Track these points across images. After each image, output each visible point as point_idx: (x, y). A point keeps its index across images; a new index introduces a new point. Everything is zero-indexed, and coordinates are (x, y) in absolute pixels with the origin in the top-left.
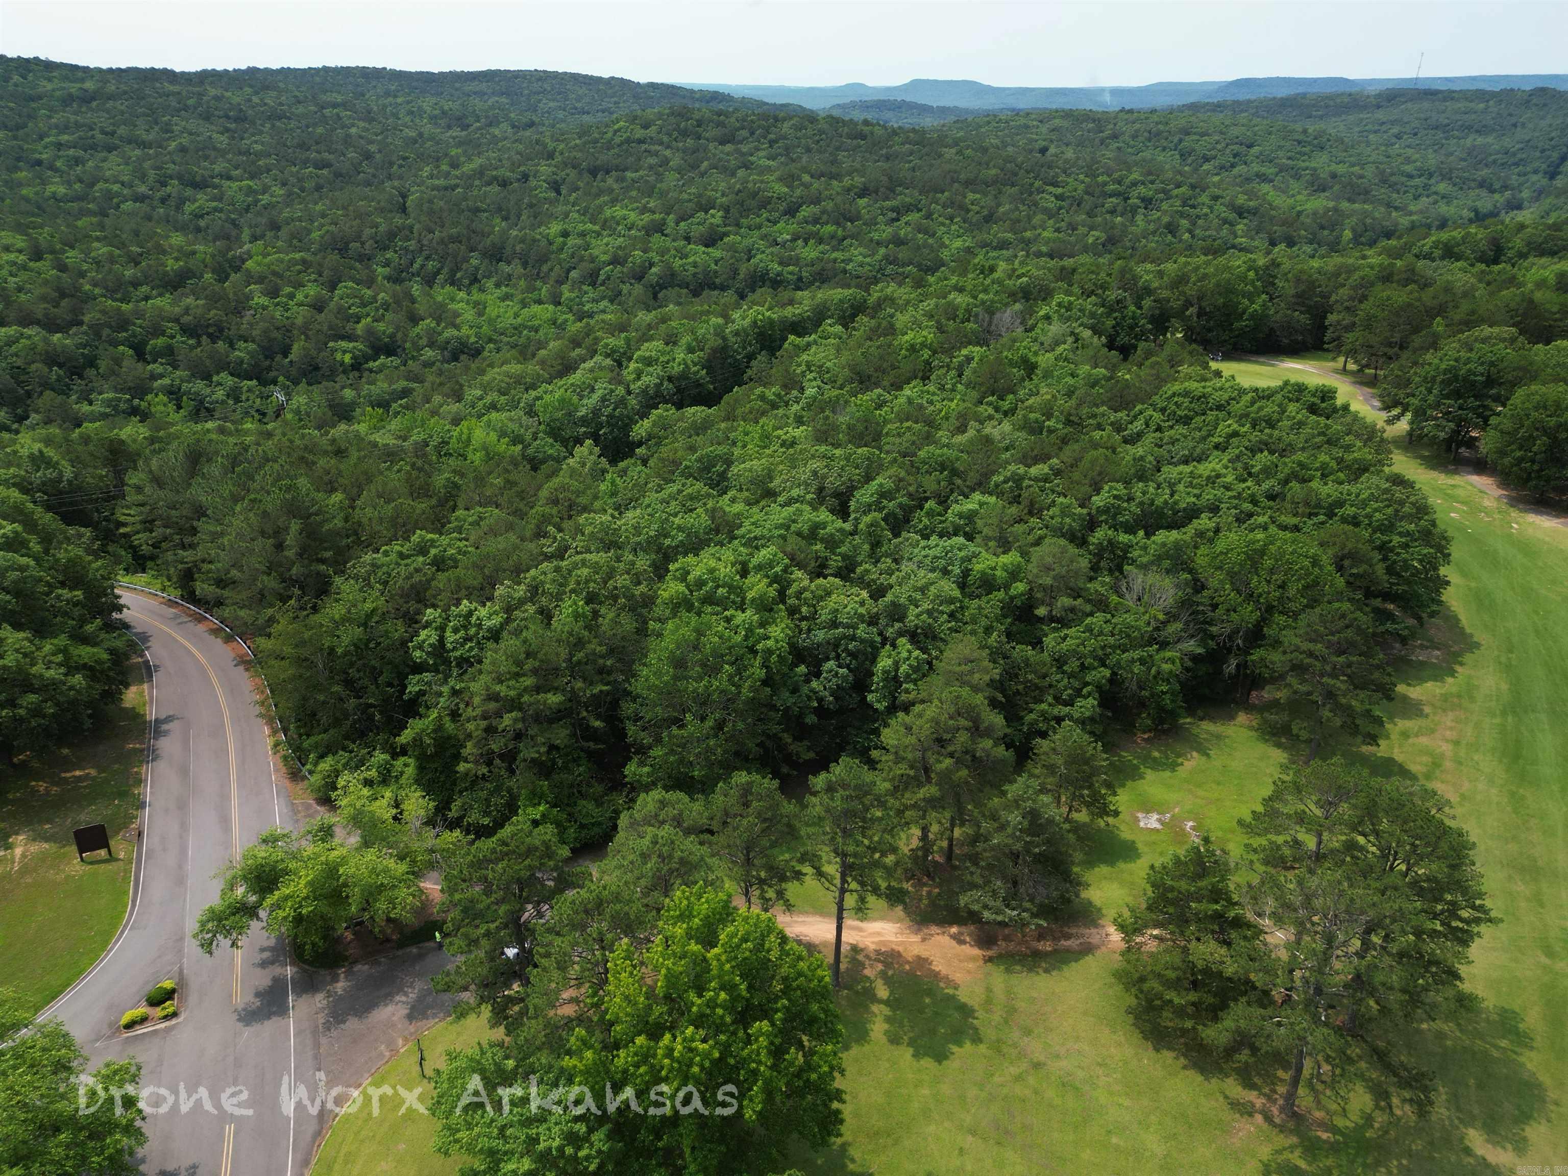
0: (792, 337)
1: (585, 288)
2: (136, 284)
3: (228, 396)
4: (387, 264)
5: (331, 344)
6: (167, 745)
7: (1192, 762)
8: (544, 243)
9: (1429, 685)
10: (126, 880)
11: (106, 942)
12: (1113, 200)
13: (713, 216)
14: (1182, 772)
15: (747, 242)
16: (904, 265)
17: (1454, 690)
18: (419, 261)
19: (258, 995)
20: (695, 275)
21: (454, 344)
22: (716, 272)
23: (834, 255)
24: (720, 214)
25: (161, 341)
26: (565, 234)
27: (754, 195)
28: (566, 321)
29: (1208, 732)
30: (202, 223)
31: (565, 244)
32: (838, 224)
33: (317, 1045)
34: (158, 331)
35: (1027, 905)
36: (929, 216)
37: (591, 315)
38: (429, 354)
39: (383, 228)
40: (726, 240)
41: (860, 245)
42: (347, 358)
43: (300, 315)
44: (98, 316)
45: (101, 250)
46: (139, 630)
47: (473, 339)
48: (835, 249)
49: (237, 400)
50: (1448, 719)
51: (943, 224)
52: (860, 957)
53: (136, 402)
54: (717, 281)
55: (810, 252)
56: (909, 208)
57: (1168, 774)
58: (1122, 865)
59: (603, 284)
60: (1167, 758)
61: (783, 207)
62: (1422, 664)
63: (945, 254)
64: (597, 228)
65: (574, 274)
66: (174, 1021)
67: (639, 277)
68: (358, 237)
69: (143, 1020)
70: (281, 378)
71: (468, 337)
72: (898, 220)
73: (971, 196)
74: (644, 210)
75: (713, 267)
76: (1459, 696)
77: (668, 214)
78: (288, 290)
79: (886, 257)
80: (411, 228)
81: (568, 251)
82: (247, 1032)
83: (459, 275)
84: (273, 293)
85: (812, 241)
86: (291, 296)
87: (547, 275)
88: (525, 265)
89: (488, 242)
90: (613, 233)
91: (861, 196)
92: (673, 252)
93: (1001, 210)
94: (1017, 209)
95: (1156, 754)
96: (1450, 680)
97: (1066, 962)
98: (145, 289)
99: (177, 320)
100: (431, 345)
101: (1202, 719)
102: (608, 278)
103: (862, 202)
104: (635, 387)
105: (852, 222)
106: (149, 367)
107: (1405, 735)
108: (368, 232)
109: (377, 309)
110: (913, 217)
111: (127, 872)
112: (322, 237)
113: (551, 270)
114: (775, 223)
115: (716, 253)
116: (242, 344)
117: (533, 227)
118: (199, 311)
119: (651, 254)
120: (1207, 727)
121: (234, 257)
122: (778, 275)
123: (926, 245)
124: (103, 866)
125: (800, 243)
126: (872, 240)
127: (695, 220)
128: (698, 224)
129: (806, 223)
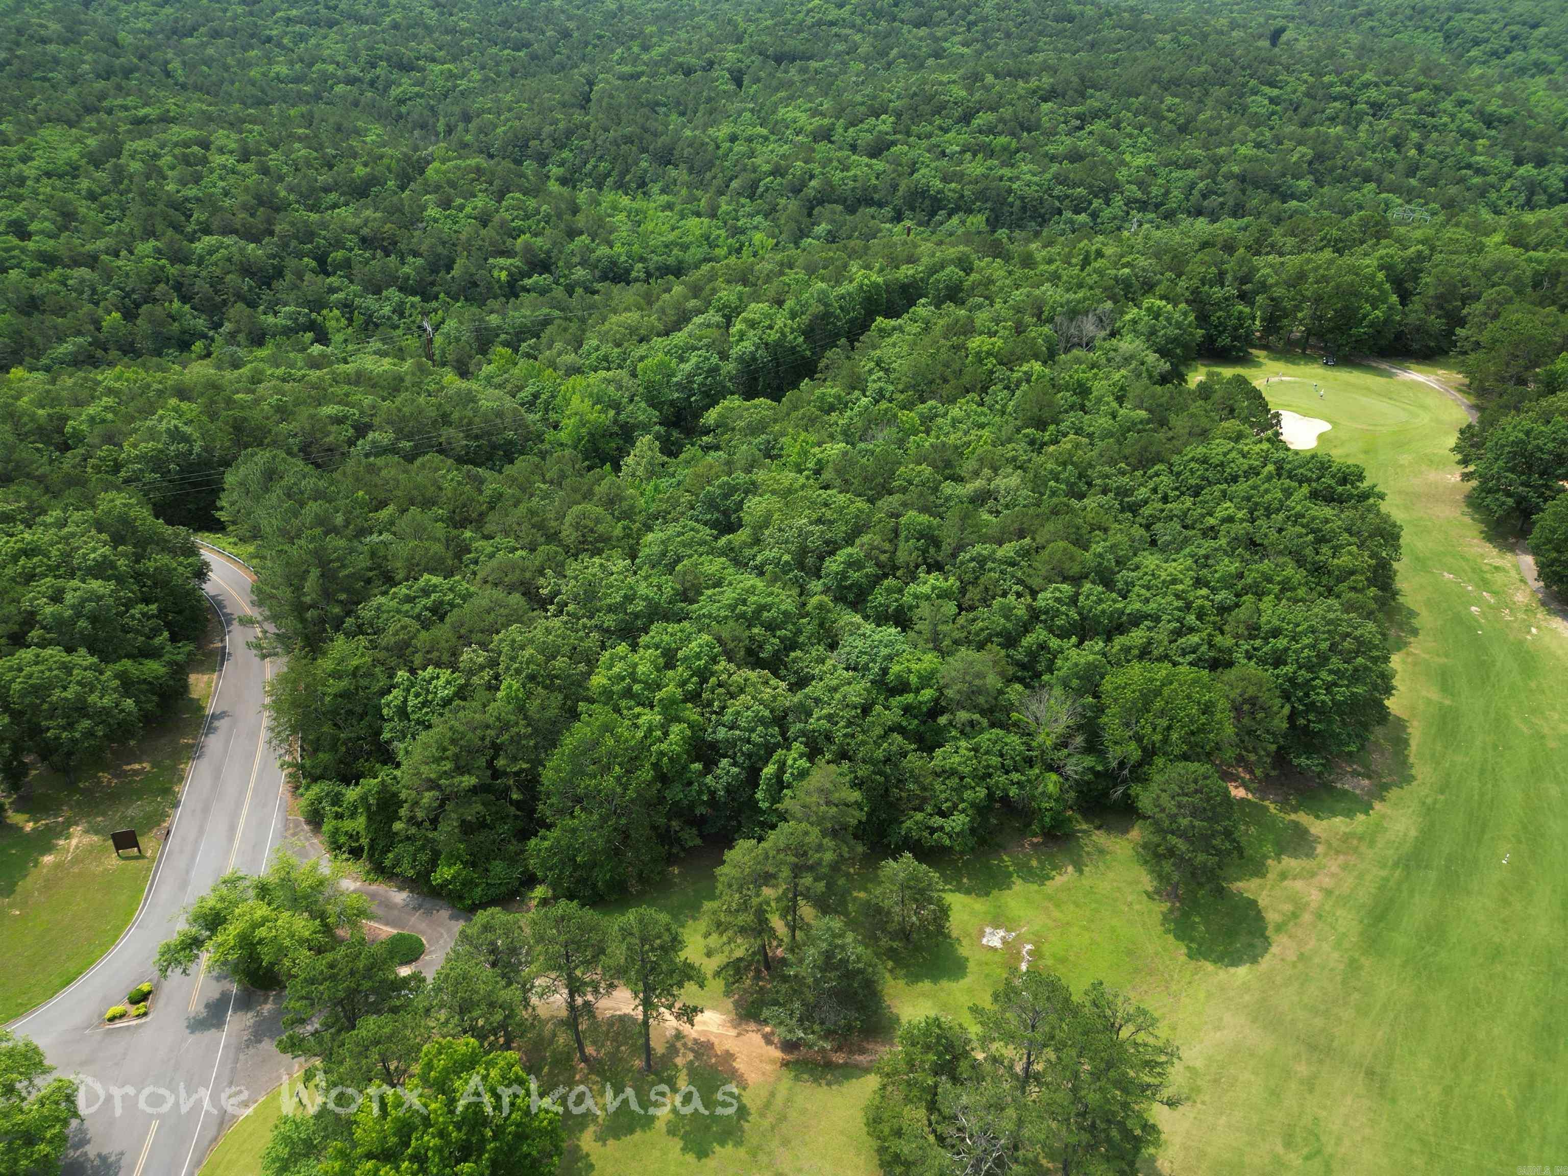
0: (879, 319)
1: (743, 200)
2: (327, 190)
3: (394, 312)
4: (562, 164)
5: (491, 260)
6: (213, 743)
7: (1065, 877)
8: (711, 147)
9: (1338, 820)
10: (146, 878)
11: (117, 937)
12: (1337, 104)
13: (884, 122)
14: (1050, 886)
15: (913, 154)
16: (1075, 185)
17: (1360, 830)
18: (592, 161)
19: (207, 1006)
20: (853, 189)
21: (605, 263)
22: (875, 187)
23: (1001, 172)
24: (892, 119)
25: (339, 255)
26: (733, 138)
27: (930, 99)
28: (719, 236)
29: (1095, 845)
30: (403, 109)
31: (731, 150)
32: (1013, 134)
33: (236, 1060)
34: (338, 244)
35: (816, 1027)
36: (1117, 126)
37: (743, 232)
38: (580, 273)
39: (562, 125)
40: (893, 149)
41: (1032, 161)
42: (504, 275)
43: (467, 228)
44: (287, 227)
45: (301, 151)
46: (228, 611)
47: (623, 258)
48: (1003, 164)
49: (402, 315)
50: (1333, 866)
51: (1130, 136)
52: (679, 1045)
53: (314, 315)
54: (876, 197)
55: (975, 168)
56: (1096, 115)
57: (1035, 887)
58: (945, 984)
59: (761, 196)
60: (1043, 869)
61: (958, 112)
62: (1345, 792)
63: (1122, 175)
64: (764, 132)
65: (734, 184)
66: (143, 1020)
67: (797, 190)
68: (537, 136)
69: (122, 1016)
70: (442, 295)
71: (619, 255)
72: (1081, 128)
73: (1169, 100)
74: (815, 113)
75: (874, 181)
76: (1361, 838)
77: (838, 118)
78: (459, 201)
79: (1056, 177)
80: (587, 126)
81: (732, 157)
82: (191, 1039)
83: (628, 178)
84: (446, 204)
85: (980, 156)
86: (461, 208)
87: (709, 184)
88: (691, 170)
89: (660, 141)
90: (782, 140)
91: (1045, 100)
92: (835, 163)
93: (1202, 117)
94: (1220, 116)
95: (1034, 863)
96: (1361, 817)
97: (847, 1077)
98: (333, 196)
99: (355, 232)
100: (583, 263)
101: (1099, 828)
102: (767, 190)
103: (1046, 107)
104: (735, 352)
105: (1029, 131)
106: (328, 280)
107: (1283, 876)
108: (547, 129)
109: (539, 222)
110: (1099, 126)
111: (148, 870)
112: (505, 133)
113: (714, 177)
114: (946, 131)
115: (879, 165)
116: (410, 259)
117: (705, 126)
118: (376, 224)
119: (811, 166)
120: (1100, 838)
121: (420, 158)
122: (938, 192)
123: (1104, 162)
124: (133, 863)
125: (968, 155)
126: (1046, 154)
127: (864, 126)
128: (867, 131)
129: (980, 132)
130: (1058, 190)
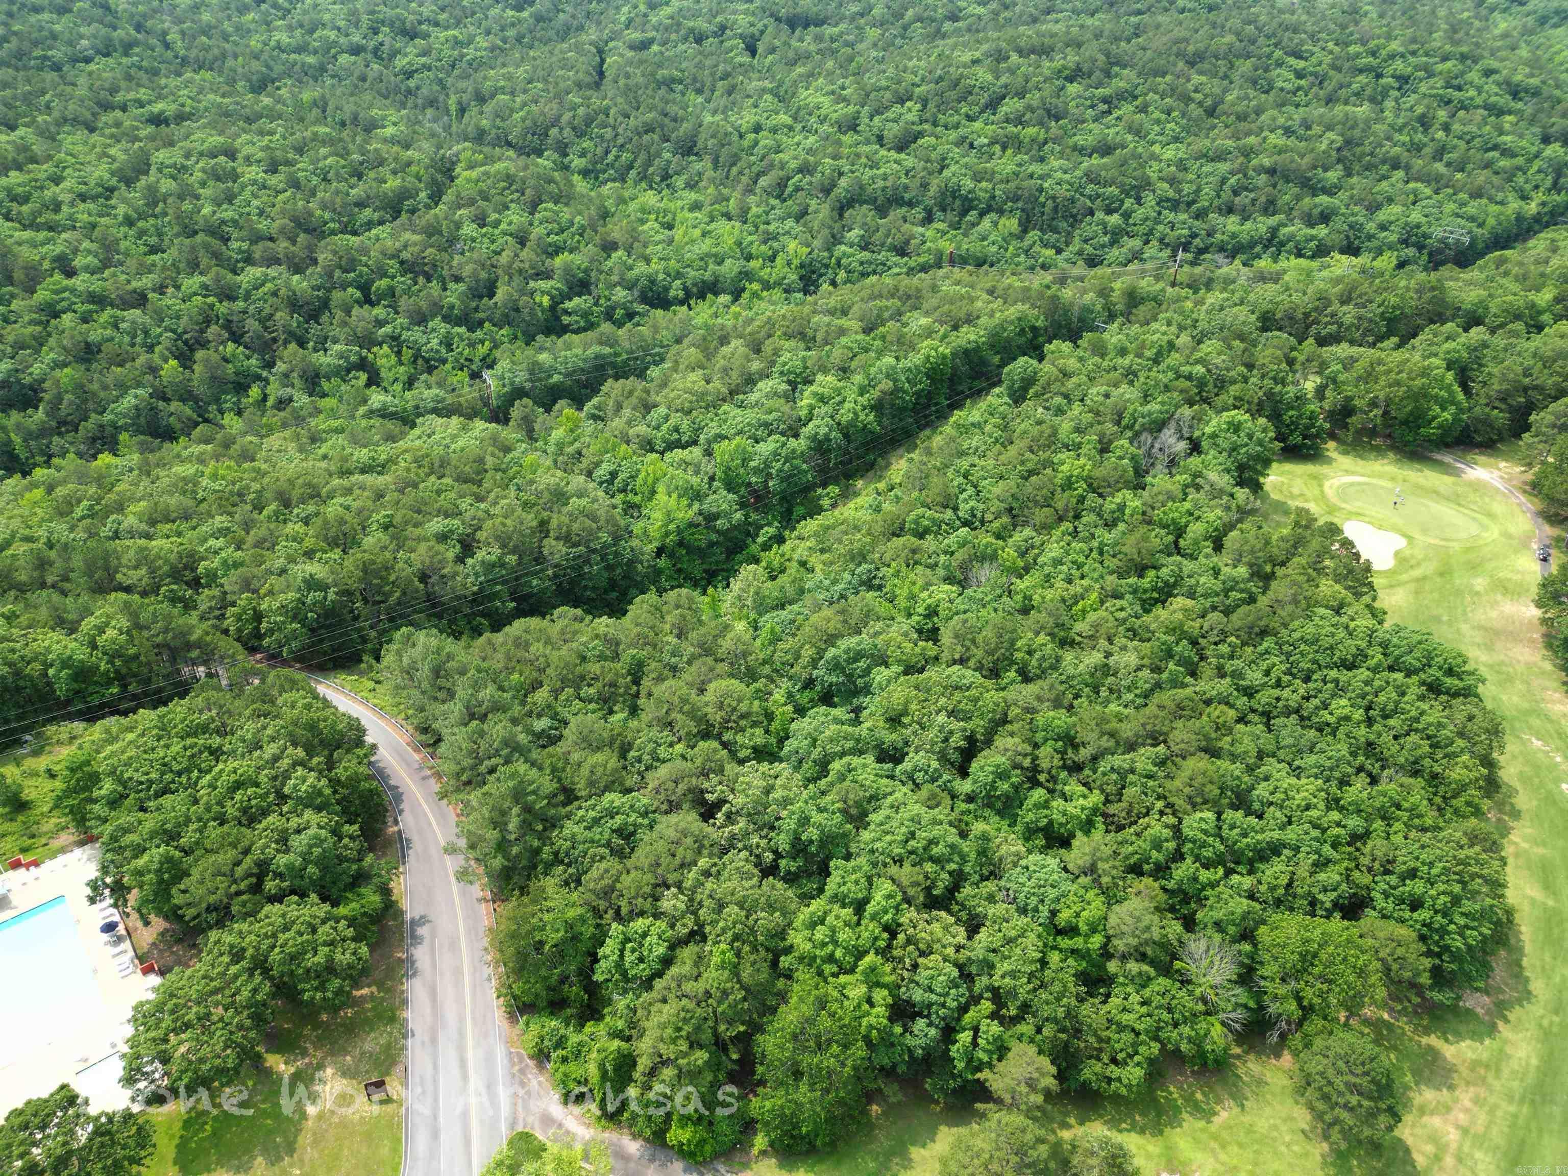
1: (772, 201)
3: (441, 344)
5: (532, 284)
6: (422, 957)
7: (1228, 1113)
8: (735, 138)
9: (1465, 1044)
10: (399, 1125)
13: (910, 110)
14: (1216, 1123)
15: (942, 147)
16: (1106, 183)
20: (884, 189)
22: (905, 185)
23: (1032, 168)
24: (918, 107)
25: (383, 283)
26: (757, 129)
27: (955, 84)
28: (751, 244)
29: (1251, 1074)
30: (411, 84)
31: (756, 142)
32: (1041, 124)
34: (380, 271)
36: (1144, 110)
37: (775, 237)
38: (620, 294)
39: (581, 111)
40: (920, 142)
41: (1061, 156)
42: (545, 299)
43: (505, 248)
44: (329, 255)
47: (661, 276)
48: (1033, 159)
49: (449, 348)
50: (1466, 1099)
53: (364, 353)
54: (907, 196)
55: (1005, 164)
56: (1122, 97)
57: (1202, 1124)
59: (791, 197)
61: (984, 99)
63: (1152, 170)
64: (788, 119)
67: (827, 190)
70: (486, 323)
71: (657, 272)
72: (1108, 113)
73: (1195, 78)
74: (838, 97)
75: (904, 180)
76: (1487, 1067)
77: (862, 105)
78: (493, 216)
79: (1087, 174)
80: (606, 112)
81: (759, 151)
83: (651, 170)
84: (481, 221)
87: (737, 181)
88: (716, 163)
89: (681, 130)
90: (807, 130)
91: (1071, 81)
93: (1229, 97)
94: (1247, 96)
96: (1488, 1041)
98: (367, 213)
99: (395, 256)
100: (623, 282)
102: (796, 190)
103: (1072, 89)
105: (1057, 120)
106: (374, 312)
108: (567, 116)
109: (574, 235)
111: (399, 1115)
113: (741, 173)
114: (973, 120)
115: (909, 161)
117: (726, 111)
118: (415, 249)
120: (1254, 1064)
121: (446, 159)
122: (969, 192)
123: (1134, 154)
124: (384, 1108)
125: (997, 148)
126: (1075, 148)
127: (890, 115)
128: (895, 121)
129: (1007, 121)
130: (1090, 189)
